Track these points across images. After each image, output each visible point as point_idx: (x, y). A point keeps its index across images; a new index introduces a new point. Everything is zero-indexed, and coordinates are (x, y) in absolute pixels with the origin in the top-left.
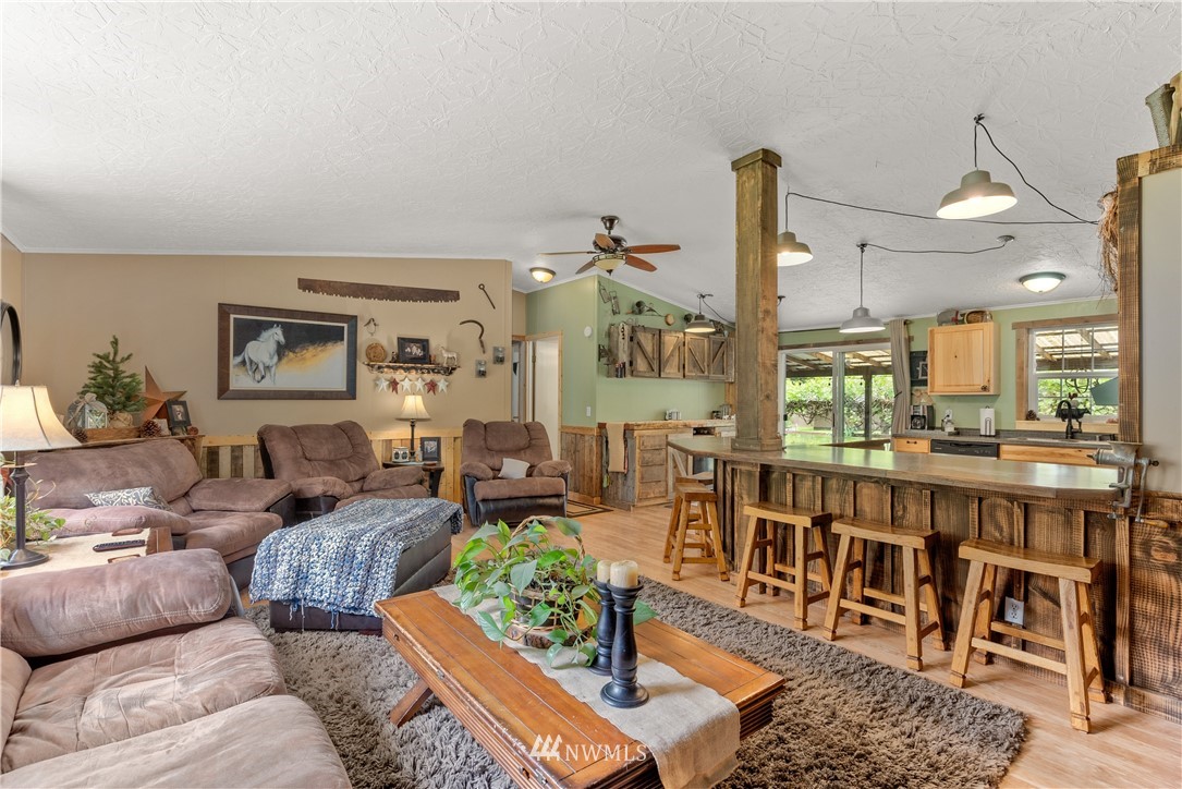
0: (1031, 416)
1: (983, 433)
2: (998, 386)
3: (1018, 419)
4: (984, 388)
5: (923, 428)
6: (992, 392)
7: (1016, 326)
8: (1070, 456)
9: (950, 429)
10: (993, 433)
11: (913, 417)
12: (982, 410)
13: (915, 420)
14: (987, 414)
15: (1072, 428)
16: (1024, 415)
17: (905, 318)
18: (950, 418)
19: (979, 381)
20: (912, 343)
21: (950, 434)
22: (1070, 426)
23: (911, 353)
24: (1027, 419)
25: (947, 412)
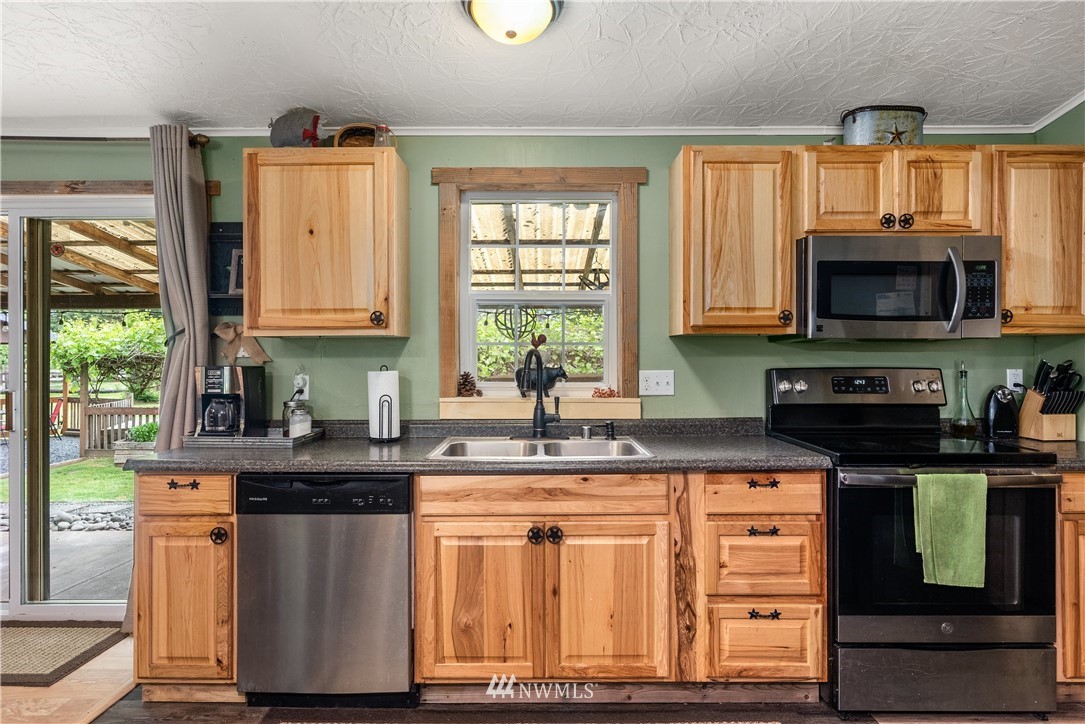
0: (466, 387)
1: (374, 433)
2: (407, 318)
3: (444, 394)
4: (378, 320)
5: (232, 430)
6: (394, 330)
7: (439, 178)
8: (566, 493)
9: (300, 428)
10: (396, 433)
11: (207, 399)
12: (372, 375)
13: (213, 405)
14: (383, 384)
15: (543, 410)
16: (453, 387)
17: (195, 131)
18: (306, 396)
19: (365, 300)
20: (217, 202)
21: (301, 444)
22: (540, 407)
23: (214, 227)
24: (460, 394)
25: (298, 381)
